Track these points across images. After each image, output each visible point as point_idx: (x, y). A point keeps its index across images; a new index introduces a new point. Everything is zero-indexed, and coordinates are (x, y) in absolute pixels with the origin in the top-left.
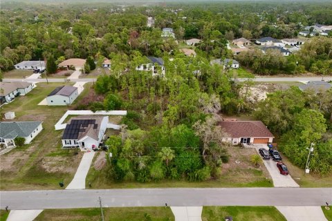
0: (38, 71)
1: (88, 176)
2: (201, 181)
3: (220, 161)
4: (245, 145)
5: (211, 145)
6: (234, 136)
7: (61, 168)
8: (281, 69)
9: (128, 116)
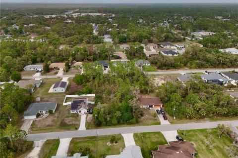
0: (38, 71)
1: (86, 125)
2: (132, 124)
3: (139, 115)
4: (151, 108)
5: (136, 109)
6: (145, 105)
7: (73, 122)
8: (171, 66)
9: (96, 97)
